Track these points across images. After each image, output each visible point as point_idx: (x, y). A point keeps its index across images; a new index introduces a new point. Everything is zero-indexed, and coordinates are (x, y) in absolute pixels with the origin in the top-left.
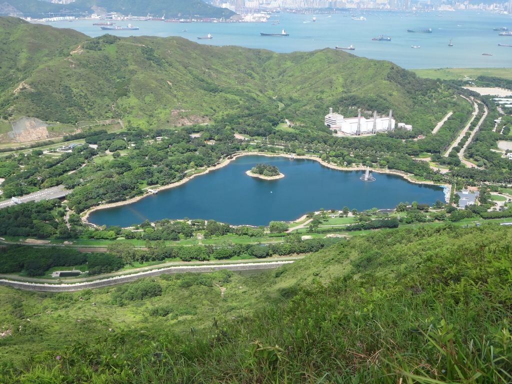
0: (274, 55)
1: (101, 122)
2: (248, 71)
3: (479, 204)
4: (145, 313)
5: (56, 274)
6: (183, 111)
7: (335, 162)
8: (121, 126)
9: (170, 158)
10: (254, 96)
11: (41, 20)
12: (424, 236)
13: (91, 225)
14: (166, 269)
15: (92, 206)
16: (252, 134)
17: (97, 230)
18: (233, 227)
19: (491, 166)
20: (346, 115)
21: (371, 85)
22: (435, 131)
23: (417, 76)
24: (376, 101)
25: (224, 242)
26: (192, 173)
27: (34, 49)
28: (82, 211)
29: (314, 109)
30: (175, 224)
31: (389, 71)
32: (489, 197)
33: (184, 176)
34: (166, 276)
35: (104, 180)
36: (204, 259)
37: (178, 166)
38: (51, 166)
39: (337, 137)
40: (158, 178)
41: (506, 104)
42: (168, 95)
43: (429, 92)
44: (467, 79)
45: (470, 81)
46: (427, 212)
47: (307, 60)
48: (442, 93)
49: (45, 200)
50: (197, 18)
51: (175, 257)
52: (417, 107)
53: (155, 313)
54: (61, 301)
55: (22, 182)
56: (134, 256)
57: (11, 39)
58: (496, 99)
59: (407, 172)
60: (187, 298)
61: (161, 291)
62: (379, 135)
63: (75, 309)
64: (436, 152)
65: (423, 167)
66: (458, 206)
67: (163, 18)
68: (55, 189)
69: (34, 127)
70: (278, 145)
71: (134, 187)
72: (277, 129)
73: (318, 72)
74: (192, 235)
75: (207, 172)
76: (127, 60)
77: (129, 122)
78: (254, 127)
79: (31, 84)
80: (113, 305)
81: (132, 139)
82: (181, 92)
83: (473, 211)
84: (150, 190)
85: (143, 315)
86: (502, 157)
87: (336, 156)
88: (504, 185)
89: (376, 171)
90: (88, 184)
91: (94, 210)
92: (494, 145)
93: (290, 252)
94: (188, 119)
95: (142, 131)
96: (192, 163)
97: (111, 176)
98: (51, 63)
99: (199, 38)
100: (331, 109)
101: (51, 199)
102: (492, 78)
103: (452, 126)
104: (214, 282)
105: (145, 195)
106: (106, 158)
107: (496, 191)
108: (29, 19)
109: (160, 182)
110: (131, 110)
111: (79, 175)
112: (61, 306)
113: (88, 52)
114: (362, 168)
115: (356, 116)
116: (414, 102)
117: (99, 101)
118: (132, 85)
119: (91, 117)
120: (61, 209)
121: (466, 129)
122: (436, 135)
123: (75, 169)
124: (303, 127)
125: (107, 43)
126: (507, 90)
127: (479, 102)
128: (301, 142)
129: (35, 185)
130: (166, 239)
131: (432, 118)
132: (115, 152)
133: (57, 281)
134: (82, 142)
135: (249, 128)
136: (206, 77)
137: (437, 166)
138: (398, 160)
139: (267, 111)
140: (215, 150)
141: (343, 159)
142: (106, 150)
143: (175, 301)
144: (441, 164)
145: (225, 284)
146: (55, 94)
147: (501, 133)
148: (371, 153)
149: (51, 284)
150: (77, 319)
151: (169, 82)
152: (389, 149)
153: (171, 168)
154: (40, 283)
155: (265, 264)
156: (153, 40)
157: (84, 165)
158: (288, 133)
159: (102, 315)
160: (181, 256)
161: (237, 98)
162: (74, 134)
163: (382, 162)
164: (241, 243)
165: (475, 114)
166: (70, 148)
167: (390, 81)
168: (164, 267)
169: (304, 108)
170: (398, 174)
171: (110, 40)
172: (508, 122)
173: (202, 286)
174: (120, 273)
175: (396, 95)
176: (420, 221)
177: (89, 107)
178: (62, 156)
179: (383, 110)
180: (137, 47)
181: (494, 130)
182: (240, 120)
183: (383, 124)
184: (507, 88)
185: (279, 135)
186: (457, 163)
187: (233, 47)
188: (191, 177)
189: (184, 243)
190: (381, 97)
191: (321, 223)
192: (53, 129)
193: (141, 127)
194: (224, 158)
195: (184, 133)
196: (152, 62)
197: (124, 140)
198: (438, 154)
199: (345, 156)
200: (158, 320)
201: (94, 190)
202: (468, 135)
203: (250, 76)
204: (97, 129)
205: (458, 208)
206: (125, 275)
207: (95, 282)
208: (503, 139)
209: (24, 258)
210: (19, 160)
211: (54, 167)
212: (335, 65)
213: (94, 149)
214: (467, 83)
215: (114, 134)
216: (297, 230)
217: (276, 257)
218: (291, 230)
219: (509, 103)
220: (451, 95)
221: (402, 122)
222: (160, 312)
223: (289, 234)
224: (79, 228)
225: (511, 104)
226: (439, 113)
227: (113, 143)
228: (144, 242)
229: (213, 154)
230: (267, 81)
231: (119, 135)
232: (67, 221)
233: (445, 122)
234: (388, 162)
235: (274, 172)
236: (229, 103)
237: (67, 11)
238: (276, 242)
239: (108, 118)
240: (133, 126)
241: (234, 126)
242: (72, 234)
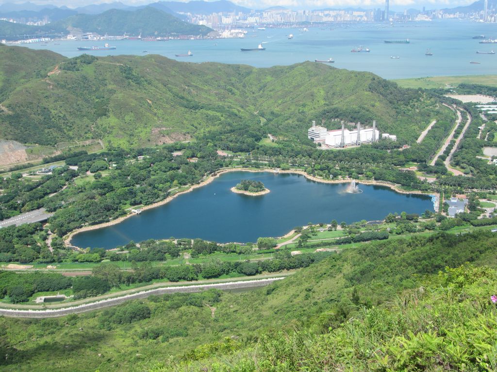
0: (254, 70)
1: (81, 143)
2: (228, 87)
3: (469, 212)
4: (134, 337)
5: (40, 299)
6: (164, 129)
7: (321, 176)
8: (101, 146)
9: (153, 177)
10: (236, 111)
11: (16, 42)
12: (417, 246)
13: (74, 249)
14: (153, 290)
15: (75, 228)
16: (235, 150)
17: (81, 253)
18: (221, 245)
19: (478, 173)
20: (330, 127)
21: (353, 97)
22: (419, 140)
23: (399, 86)
24: (359, 112)
25: (213, 261)
26: (176, 192)
27: (11, 71)
28: (65, 233)
29: (296, 123)
30: (160, 244)
31: (369, 82)
32: (478, 204)
33: (168, 195)
34: (154, 298)
35: (86, 202)
36: (192, 279)
37: (161, 186)
38: (31, 189)
39: (321, 150)
40: (141, 198)
41: (489, 110)
42: (148, 114)
43: (411, 101)
44: (447, 87)
45: (451, 89)
46: (417, 222)
47: (287, 74)
48: (424, 102)
49: (26, 224)
50: (174, 36)
51: (162, 278)
52: (400, 117)
53: (145, 336)
54: (46, 328)
55: (2, 206)
56: (120, 278)
58: (479, 106)
59: (394, 182)
60: (177, 319)
61: (149, 313)
62: (364, 146)
63: (61, 335)
64: (422, 161)
65: (410, 177)
66: (447, 215)
67: (140, 37)
68: (36, 212)
69: (13, 150)
70: (262, 160)
71: (117, 209)
72: (260, 143)
73: (299, 86)
74: (178, 255)
75: (191, 190)
76: (105, 80)
77: (109, 142)
78: (237, 143)
79: (9, 107)
80: (101, 329)
81: (113, 159)
82: (161, 111)
83: (463, 219)
84: (133, 210)
85: (133, 338)
86: (488, 163)
87: (322, 169)
88: (492, 191)
89: (362, 183)
90: (70, 207)
91: (77, 232)
92: (479, 152)
93: (280, 269)
94: (170, 137)
95: (123, 151)
96: (175, 182)
97: (93, 198)
98: (28, 85)
99: (177, 56)
100: (314, 122)
101: (32, 222)
102: (473, 85)
103: (436, 134)
104: (204, 302)
105: (128, 216)
106: (87, 179)
107: (485, 198)
108: (4, 42)
109: (144, 202)
110: (111, 130)
111: (60, 197)
112: (47, 332)
113: (66, 73)
114: (348, 180)
115: (340, 128)
116: (397, 112)
117: (78, 121)
118: (111, 105)
119: (71, 138)
120: (43, 233)
121: (450, 138)
122: (421, 144)
123: (56, 192)
124: (286, 141)
125: (84, 62)
126: (488, 97)
127: (462, 110)
128: (285, 157)
129: (15, 209)
130: (152, 260)
131: (416, 127)
132: (97, 173)
133: (41, 307)
134: (62, 164)
135: (232, 145)
136: (185, 95)
137: (424, 175)
138: (385, 171)
139: (249, 126)
140: (198, 167)
141: (329, 172)
142: (87, 171)
143: (165, 323)
144: (427, 173)
145: (216, 303)
146: (33, 116)
147: (486, 140)
148: (357, 165)
149: (35, 310)
150: (65, 345)
151: (149, 101)
152: (374, 160)
153: (154, 187)
154: (24, 309)
155: (255, 281)
156: (131, 58)
157: (65, 187)
158: (272, 148)
159: (91, 340)
160: (168, 276)
161: (219, 114)
162: (53, 156)
163: (368, 173)
164: (229, 261)
165: (458, 121)
166: (50, 171)
167: (372, 92)
168: (151, 289)
169: (286, 122)
170: (385, 185)
171: (88, 60)
172: (492, 128)
173: (192, 306)
174: (106, 296)
175: (379, 106)
176: (410, 231)
177: (68, 128)
178: (42, 178)
179: (367, 121)
180: (115, 67)
181: (479, 137)
182: (223, 137)
183: (367, 135)
184: (488, 95)
185: (263, 150)
186: (444, 172)
187: (212, 64)
188: (175, 196)
189: (170, 263)
190: (364, 108)
191: (309, 237)
192: (32, 151)
193: (122, 147)
194: (207, 176)
195: (166, 152)
196: (130, 80)
197: (105, 160)
198: (424, 163)
199: (331, 169)
200: (148, 343)
201: (76, 212)
202: (453, 143)
203: (231, 91)
204: (77, 151)
205: (448, 217)
206: (111, 298)
207: (80, 306)
208: (488, 146)
209: (7, 284)
211: (34, 190)
212: (315, 78)
213: (74, 170)
214: (448, 91)
215: (95, 155)
216: (286, 246)
217: (265, 274)
218: (279, 246)
219: (491, 109)
220: (433, 104)
221: (386, 133)
222: (150, 335)
223: (277, 250)
224: (62, 251)
225: (494, 110)
226: (422, 122)
227: (94, 164)
228: (130, 264)
229: (196, 172)
230: (248, 97)
231: (100, 155)
232: (49, 245)
233: (429, 131)
234: (374, 173)
235: (260, 187)
236: (210, 119)
237: (43, 33)
238: (265, 259)
239: (88, 138)
240: (113, 145)
241: (217, 143)
242: (56, 258)
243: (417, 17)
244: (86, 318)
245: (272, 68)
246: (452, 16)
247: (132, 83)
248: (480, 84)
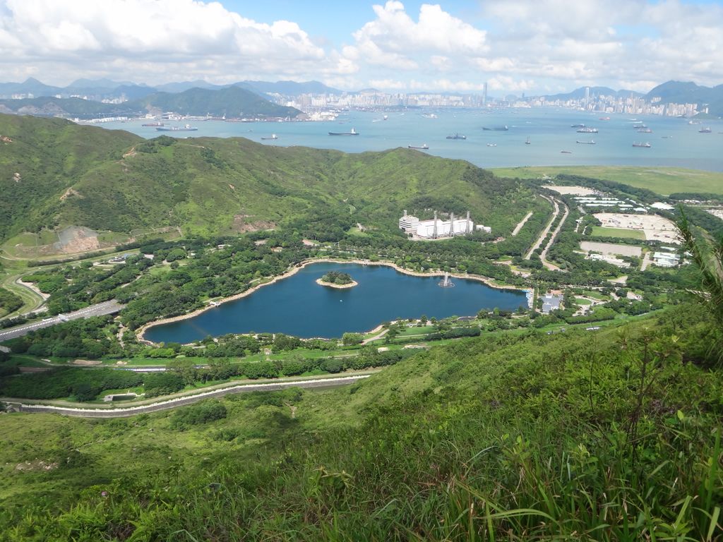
0: (344, 155)
1: (158, 230)
2: (317, 173)
3: (564, 308)
4: (208, 438)
5: (108, 397)
6: (247, 216)
7: (412, 268)
8: (180, 234)
9: (233, 267)
10: (323, 198)
11: (90, 121)
12: (507, 344)
13: (147, 343)
14: (230, 388)
15: (148, 322)
16: (322, 240)
17: (154, 348)
18: (304, 340)
19: (575, 268)
20: (423, 217)
21: (447, 186)
22: (515, 233)
23: (495, 176)
24: (452, 202)
25: (295, 357)
26: (258, 283)
27: (83, 152)
28: (138, 327)
29: (387, 212)
30: (239, 339)
31: (464, 170)
32: (574, 301)
33: (250, 286)
34: (231, 397)
36: (273, 377)
37: (242, 276)
38: (102, 279)
39: (413, 242)
40: (221, 289)
41: (588, 203)
42: (230, 200)
43: (507, 191)
44: (546, 177)
45: (549, 180)
46: (510, 318)
47: (379, 161)
48: (521, 193)
49: (96, 316)
50: (260, 118)
51: (240, 375)
52: (495, 208)
53: (220, 437)
54: (114, 428)
55: (70, 297)
56: (195, 375)
57: (57, 142)
58: (577, 198)
59: (487, 276)
61: (225, 413)
62: (457, 238)
63: (130, 436)
64: (517, 255)
65: (504, 271)
66: (542, 311)
67: (224, 118)
68: (107, 304)
69: (83, 237)
70: (351, 251)
71: (195, 300)
72: (348, 233)
73: (391, 173)
74: (259, 351)
75: (274, 281)
76: (185, 163)
78: (324, 232)
79: (80, 190)
80: (173, 430)
81: (191, 248)
82: (244, 197)
83: (558, 317)
84: (212, 303)
85: (207, 440)
86: (585, 258)
87: (412, 261)
88: (588, 287)
89: (455, 276)
90: (143, 298)
91: (151, 326)
92: (576, 246)
93: (366, 366)
94: (253, 225)
95: (202, 239)
96: (258, 273)
97: (169, 289)
98: (101, 168)
100: (405, 211)
101: (103, 314)
102: (571, 176)
103: (533, 227)
104: (284, 401)
105: (206, 308)
106: (163, 269)
107: (580, 295)
108: (76, 120)
109: (223, 293)
110: (190, 217)
111: (133, 288)
112: (115, 433)
113: (143, 155)
114: (440, 273)
115: (432, 219)
116: (492, 202)
117: (155, 207)
118: (191, 189)
119: (147, 225)
120: (114, 326)
121: (547, 230)
122: (517, 237)
123: (129, 282)
124: (377, 231)
125: (163, 144)
126: (587, 189)
127: (559, 201)
128: (374, 248)
129: (84, 300)
130: (231, 356)
131: (512, 219)
132: (173, 262)
133: (109, 406)
134: (137, 252)
135: (318, 234)
136: (271, 180)
137: (518, 269)
138: (478, 264)
139: (337, 215)
140: (282, 257)
141: (420, 264)
142: (163, 260)
143: (241, 424)
144: (522, 268)
145: (297, 402)
146: (106, 200)
147: (583, 234)
148: (449, 257)
149: (103, 409)
150: (133, 447)
151: (231, 186)
152: (468, 252)
153: (235, 278)
154: (91, 409)
155: (339, 379)
156: (213, 140)
157: (139, 277)
158: (360, 238)
159: (161, 441)
160: (247, 373)
161: (305, 201)
162: (127, 243)
163: (461, 266)
164: (312, 358)
165: (556, 214)
166: (123, 259)
167: (467, 181)
168: (228, 387)
169: (377, 211)
170: (478, 279)
171: (167, 142)
172: (590, 222)
173: (271, 406)
174: (180, 394)
175: (474, 196)
176: (503, 328)
177: (144, 214)
178: (114, 267)
179: (460, 212)
180: (196, 149)
181: (576, 231)
182: (309, 225)
183: (461, 226)
184: (587, 187)
185: (351, 240)
186: (540, 266)
187: (300, 148)
188: (257, 288)
189: (250, 360)
190: (458, 198)
191: (397, 333)
192: (104, 238)
193: (201, 234)
194: (292, 266)
195: (248, 240)
196: (212, 164)
197: (182, 249)
198: (519, 257)
199: (422, 261)
200: (222, 445)
201: (150, 304)
202: (549, 236)
203: (319, 177)
204: (153, 238)
205: (542, 313)
206: (185, 396)
207: (152, 405)
208: (586, 240)
209: (72, 382)
210: (67, 273)
211: (105, 280)
212: (408, 165)
213: (150, 259)
214: (546, 182)
215: (172, 243)
216: (373, 342)
217: (350, 372)
218: (366, 342)
219: (590, 202)
220: (530, 195)
221: (480, 224)
222: (225, 436)
223: (364, 346)
224: (134, 346)
225: (592, 203)
226: (518, 214)
227: (171, 253)
228: (207, 359)
229: (280, 262)
230: (337, 183)
231: (177, 243)
232: (120, 339)
233: (525, 223)
234: (467, 267)
235: (347, 279)
236: (297, 207)
237: (119, 111)
238: (351, 355)
239: (165, 225)
240: (193, 233)
241: (303, 232)
242: (126, 353)
243: (516, 103)
244: (157, 417)
245: (363, 154)
246: (552, 103)
247: (214, 167)
248: (578, 175)
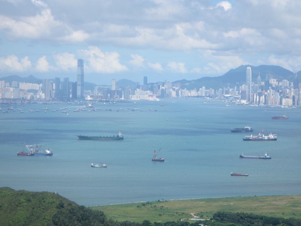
243: (133, 94)
